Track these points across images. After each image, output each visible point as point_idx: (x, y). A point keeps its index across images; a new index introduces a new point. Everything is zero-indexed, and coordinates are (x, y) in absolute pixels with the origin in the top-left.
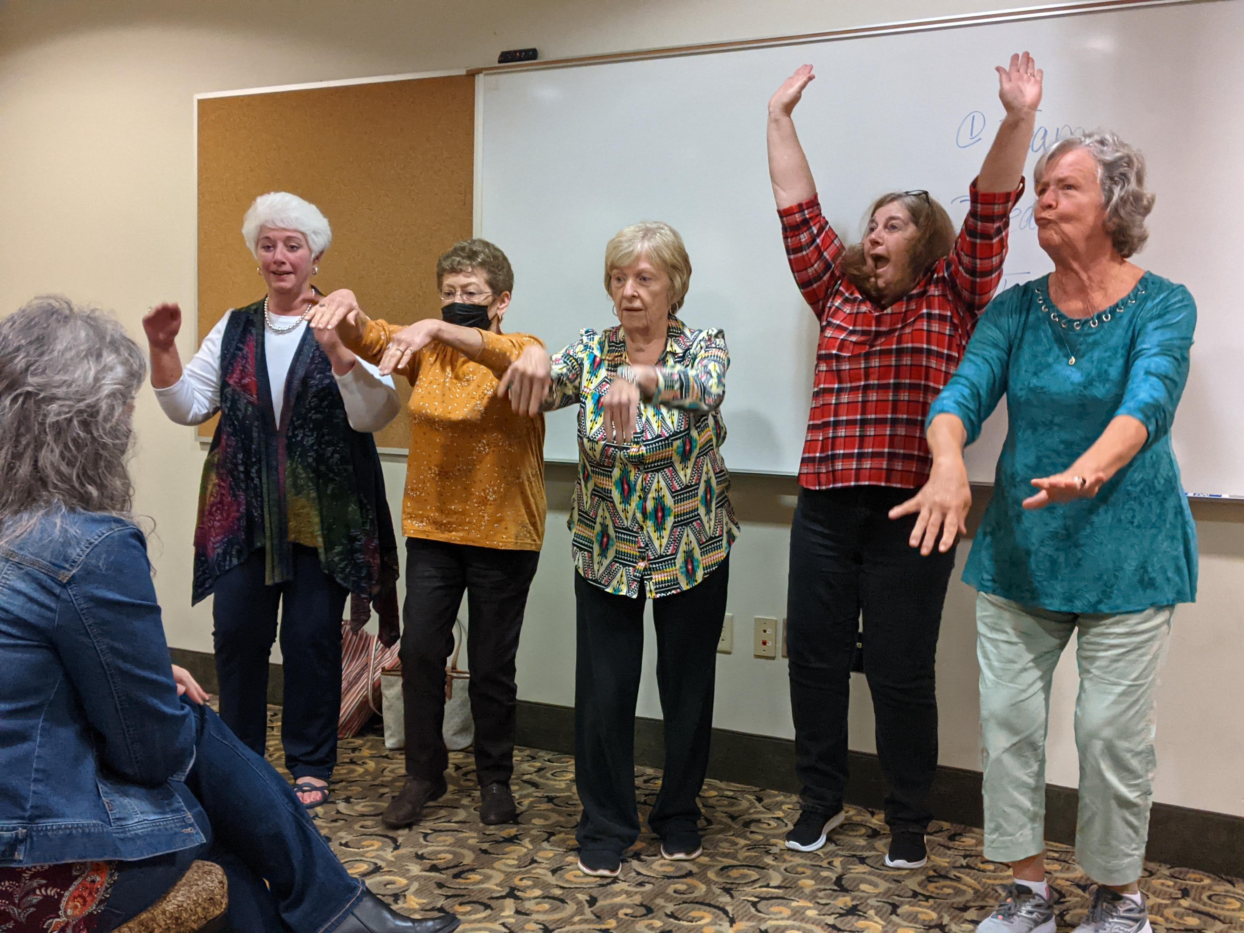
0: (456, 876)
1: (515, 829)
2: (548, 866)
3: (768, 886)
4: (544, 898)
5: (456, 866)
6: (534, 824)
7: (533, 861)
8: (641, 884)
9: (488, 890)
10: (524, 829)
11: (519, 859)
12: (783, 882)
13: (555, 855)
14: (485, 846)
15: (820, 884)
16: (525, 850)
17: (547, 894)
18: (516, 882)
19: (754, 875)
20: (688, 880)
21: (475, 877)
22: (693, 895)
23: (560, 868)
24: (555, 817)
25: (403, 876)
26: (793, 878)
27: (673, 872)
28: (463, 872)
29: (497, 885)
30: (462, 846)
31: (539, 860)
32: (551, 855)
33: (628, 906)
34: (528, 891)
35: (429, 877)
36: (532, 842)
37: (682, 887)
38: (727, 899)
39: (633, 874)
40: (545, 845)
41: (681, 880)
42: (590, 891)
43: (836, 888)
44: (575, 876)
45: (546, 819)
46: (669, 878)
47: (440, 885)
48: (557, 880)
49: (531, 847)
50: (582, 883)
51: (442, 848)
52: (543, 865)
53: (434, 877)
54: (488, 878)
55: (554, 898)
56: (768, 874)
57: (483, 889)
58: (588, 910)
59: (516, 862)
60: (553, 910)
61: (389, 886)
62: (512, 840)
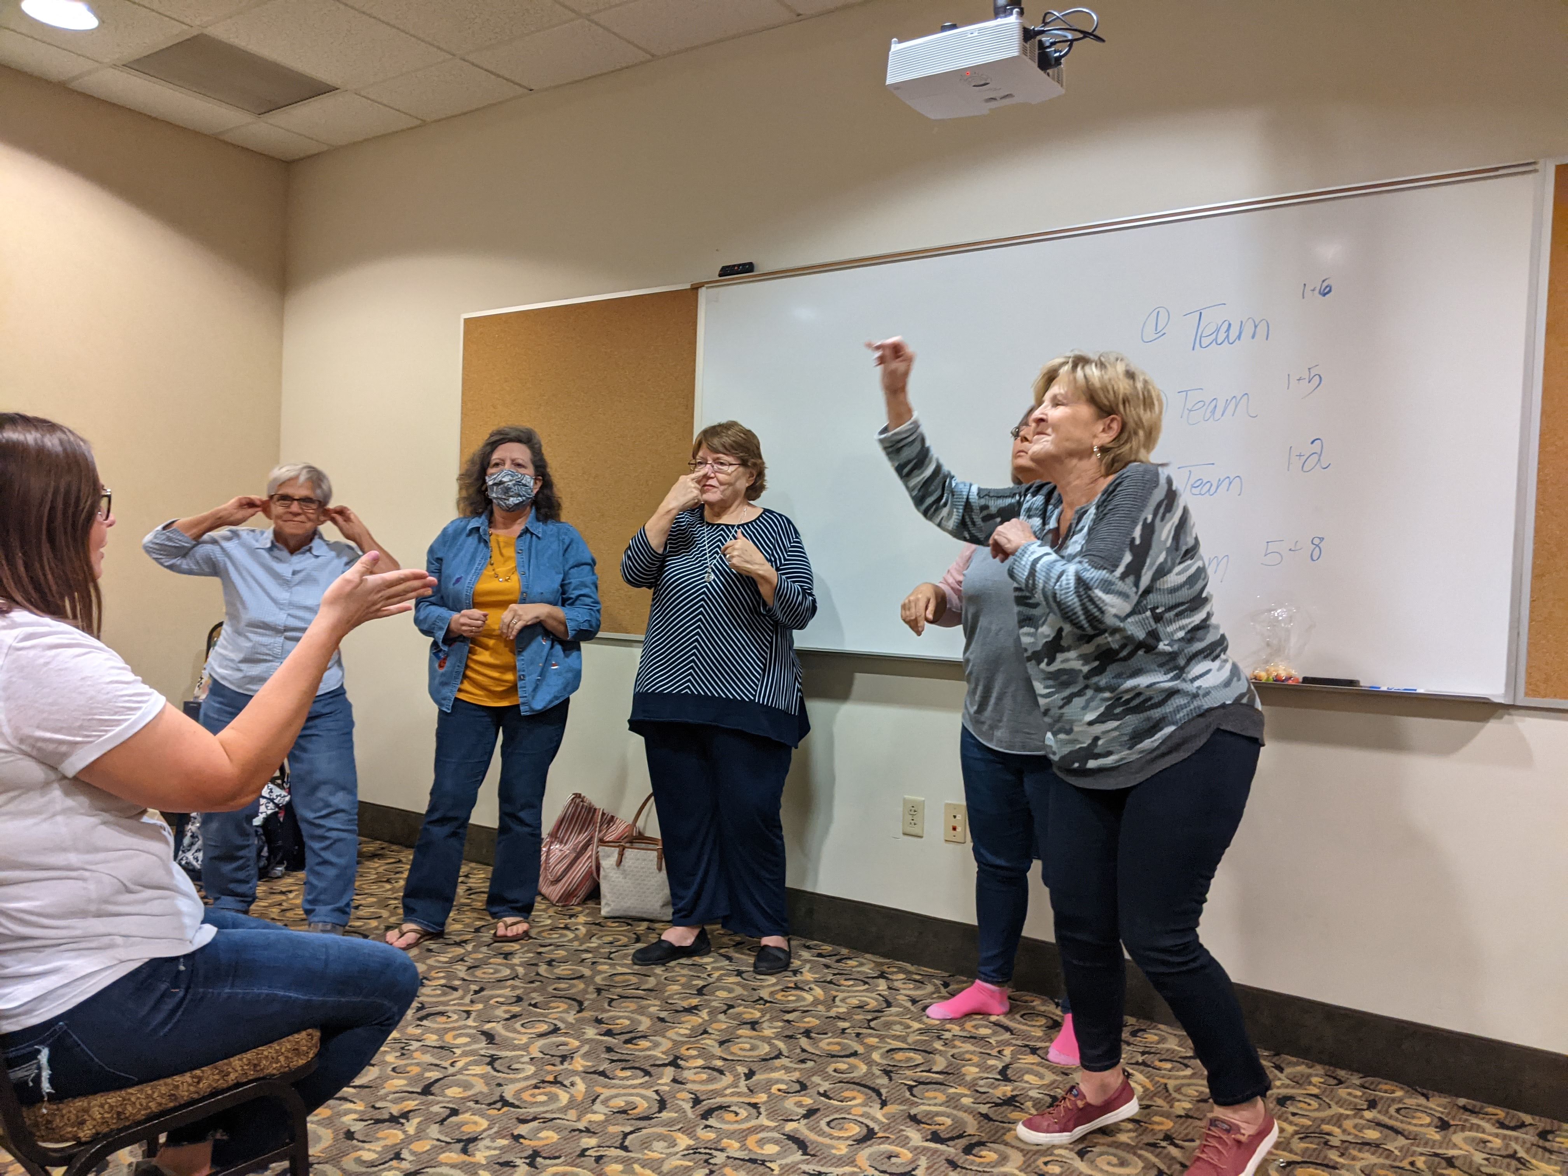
0: (627, 1042)
1: (698, 1000)
2: (718, 1038)
3: (929, 1071)
4: (704, 1068)
5: (631, 1032)
6: (717, 996)
7: (705, 1032)
8: (803, 1061)
9: (655, 1056)
10: (706, 1000)
11: (692, 1029)
12: (947, 1067)
13: (729, 1027)
14: (663, 1015)
15: (983, 1072)
16: (700, 1020)
17: (708, 1065)
18: (683, 1051)
19: (918, 1058)
20: (851, 1060)
21: (644, 1043)
22: (852, 1075)
23: (728, 1041)
24: (739, 991)
25: (577, 1039)
26: (958, 1064)
27: (839, 1051)
28: (635, 1038)
29: (663, 1053)
30: (642, 1014)
31: (710, 1031)
32: (724, 1026)
33: (782, 1081)
34: (691, 1061)
35: (602, 1041)
36: (709, 1013)
37: (842, 1066)
38: (884, 1081)
39: (798, 1051)
40: (722, 1017)
41: (845, 1059)
42: (752, 1064)
43: (999, 1077)
44: (741, 1049)
45: (730, 992)
46: (833, 1056)
47: (609, 1050)
48: (722, 1051)
49: (707, 1018)
50: (745, 1056)
51: (621, 1014)
52: (713, 1036)
53: (606, 1042)
54: (656, 1045)
55: (713, 1069)
56: (933, 1059)
57: (649, 1056)
58: (743, 1083)
59: (687, 1032)
60: (710, 1080)
61: (560, 1047)
62: (691, 1010)
